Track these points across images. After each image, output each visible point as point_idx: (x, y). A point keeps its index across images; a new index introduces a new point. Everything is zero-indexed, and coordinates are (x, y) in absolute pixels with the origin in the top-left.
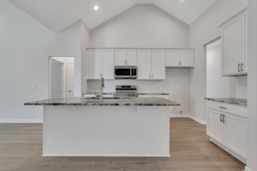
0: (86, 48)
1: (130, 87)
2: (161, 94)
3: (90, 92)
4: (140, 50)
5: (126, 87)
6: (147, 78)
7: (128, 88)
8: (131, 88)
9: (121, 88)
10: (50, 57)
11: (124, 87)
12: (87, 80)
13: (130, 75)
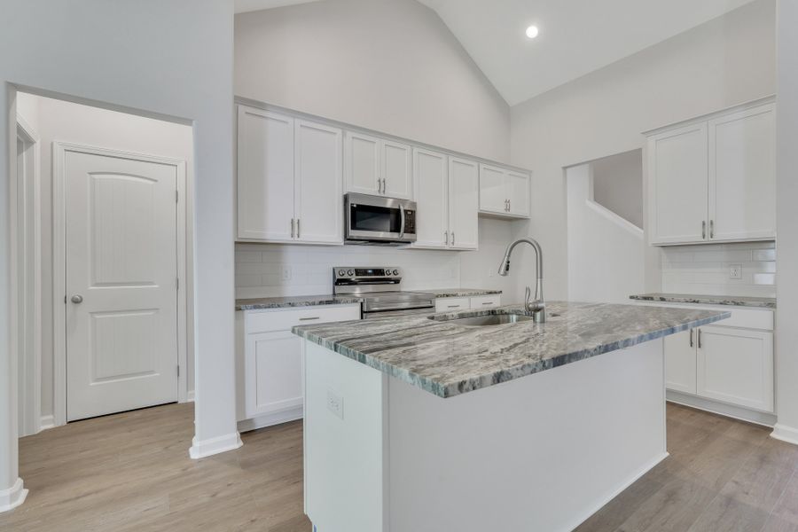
1: (381, 272)
5: (370, 274)
6: (441, 243)
7: (377, 276)
8: (386, 276)
9: (353, 277)
10: (12, 89)
11: (365, 272)
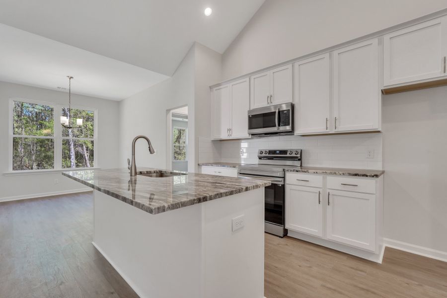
0: (210, 87)
1: (285, 152)
2: (350, 174)
3: (222, 162)
4: (301, 63)
5: (277, 153)
6: (321, 129)
7: (283, 155)
8: (288, 155)
9: (267, 155)
10: (168, 111)
11: (274, 152)
12: (213, 141)
13: (275, 126)
